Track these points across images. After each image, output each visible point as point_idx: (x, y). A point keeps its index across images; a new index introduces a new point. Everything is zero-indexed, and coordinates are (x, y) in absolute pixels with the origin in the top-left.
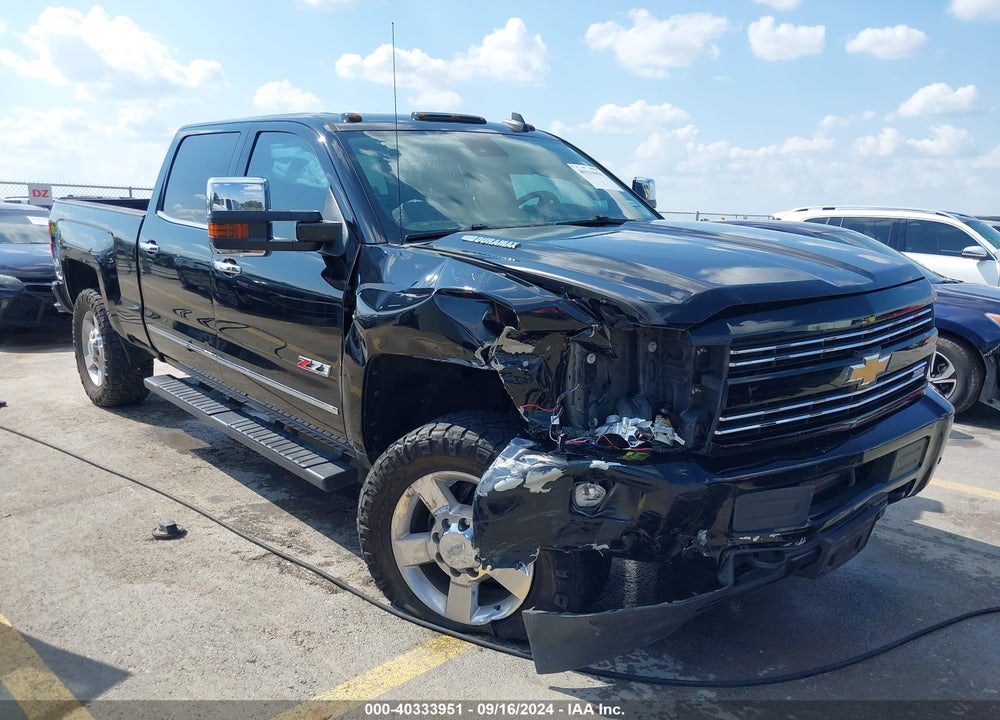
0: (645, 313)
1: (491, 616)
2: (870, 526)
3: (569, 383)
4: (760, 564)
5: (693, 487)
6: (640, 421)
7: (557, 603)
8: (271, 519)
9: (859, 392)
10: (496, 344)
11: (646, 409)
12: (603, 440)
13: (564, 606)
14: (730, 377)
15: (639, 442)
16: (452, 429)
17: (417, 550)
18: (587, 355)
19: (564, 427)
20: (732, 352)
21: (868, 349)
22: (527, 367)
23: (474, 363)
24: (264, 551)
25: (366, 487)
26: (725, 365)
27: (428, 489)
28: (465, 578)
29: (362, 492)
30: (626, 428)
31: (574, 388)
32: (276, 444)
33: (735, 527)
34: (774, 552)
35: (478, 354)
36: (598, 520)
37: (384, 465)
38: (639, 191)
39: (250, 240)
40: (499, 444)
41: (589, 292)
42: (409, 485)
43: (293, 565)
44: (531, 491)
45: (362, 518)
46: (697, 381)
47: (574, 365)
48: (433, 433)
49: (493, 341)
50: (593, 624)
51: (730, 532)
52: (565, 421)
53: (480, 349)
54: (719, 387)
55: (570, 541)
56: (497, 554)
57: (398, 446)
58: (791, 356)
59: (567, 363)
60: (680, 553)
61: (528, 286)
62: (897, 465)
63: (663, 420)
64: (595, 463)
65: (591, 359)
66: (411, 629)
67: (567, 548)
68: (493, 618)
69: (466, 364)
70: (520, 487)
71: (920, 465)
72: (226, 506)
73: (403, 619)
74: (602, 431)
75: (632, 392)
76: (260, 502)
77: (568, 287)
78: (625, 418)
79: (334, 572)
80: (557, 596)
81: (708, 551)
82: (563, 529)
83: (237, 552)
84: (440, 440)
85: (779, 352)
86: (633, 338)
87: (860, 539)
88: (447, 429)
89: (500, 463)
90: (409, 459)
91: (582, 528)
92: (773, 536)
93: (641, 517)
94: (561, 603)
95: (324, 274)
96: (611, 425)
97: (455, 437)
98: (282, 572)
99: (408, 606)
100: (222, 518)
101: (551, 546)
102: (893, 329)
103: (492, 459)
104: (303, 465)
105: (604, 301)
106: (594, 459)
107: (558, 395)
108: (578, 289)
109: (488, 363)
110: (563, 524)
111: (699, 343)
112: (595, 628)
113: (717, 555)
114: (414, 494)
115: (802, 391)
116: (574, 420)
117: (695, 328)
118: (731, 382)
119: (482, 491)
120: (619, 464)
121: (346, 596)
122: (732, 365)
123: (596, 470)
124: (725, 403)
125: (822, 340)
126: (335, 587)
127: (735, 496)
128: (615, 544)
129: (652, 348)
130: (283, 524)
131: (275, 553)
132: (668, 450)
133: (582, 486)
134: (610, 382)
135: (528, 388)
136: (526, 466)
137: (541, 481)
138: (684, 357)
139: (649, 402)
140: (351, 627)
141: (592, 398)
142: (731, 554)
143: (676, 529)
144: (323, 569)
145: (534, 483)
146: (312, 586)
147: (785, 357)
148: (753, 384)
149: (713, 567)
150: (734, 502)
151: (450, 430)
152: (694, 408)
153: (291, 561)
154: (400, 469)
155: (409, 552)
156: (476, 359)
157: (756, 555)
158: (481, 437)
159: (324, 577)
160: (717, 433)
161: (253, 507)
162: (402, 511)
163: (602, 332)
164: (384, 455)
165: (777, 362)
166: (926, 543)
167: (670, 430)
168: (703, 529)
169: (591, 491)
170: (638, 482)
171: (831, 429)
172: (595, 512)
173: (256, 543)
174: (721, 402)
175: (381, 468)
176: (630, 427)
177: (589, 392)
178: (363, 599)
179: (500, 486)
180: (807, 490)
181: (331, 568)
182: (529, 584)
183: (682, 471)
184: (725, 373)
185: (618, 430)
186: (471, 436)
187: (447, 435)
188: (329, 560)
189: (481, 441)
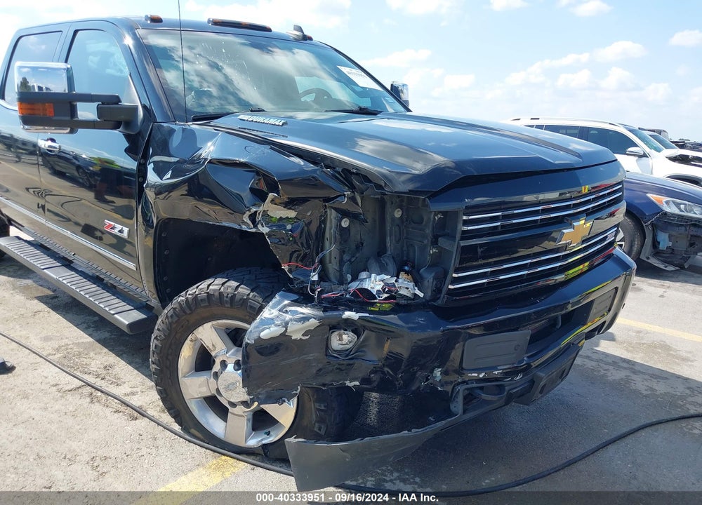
0: (390, 181)
1: (262, 440)
2: (572, 360)
3: (327, 243)
4: (485, 396)
5: (430, 333)
6: (386, 277)
7: (316, 429)
8: (92, 354)
9: (568, 252)
10: (261, 209)
11: (392, 266)
12: (355, 294)
13: (322, 432)
14: (462, 239)
15: (386, 295)
16: (228, 284)
17: (200, 386)
18: (342, 219)
19: (322, 283)
20: (465, 218)
21: (576, 216)
22: (291, 230)
23: (244, 226)
24: (80, 383)
25: (156, 333)
26: (459, 228)
27: (208, 335)
28: (240, 410)
29: (153, 336)
30: (374, 283)
31: (331, 249)
32: (93, 294)
33: (464, 365)
34: (496, 385)
35: (246, 218)
36: (351, 362)
37: (169, 315)
38: (395, 92)
39: (55, 118)
40: (268, 296)
41: (342, 162)
42: (192, 332)
43: (103, 395)
44: (293, 338)
45: (153, 359)
46: (435, 243)
47: (330, 229)
48: (211, 287)
49: (259, 206)
50: (343, 451)
51: (460, 370)
52: (324, 277)
53: (248, 213)
54: (453, 248)
55: (328, 379)
56: (262, 392)
57: (181, 298)
58: (514, 221)
59: (325, 227)
60: (419, 387)
61: (289, 156)
62: (594, 310)
63: (405, 276)
64: (347, 314)
65: (345, 223)
66: (196, 451)
67: (324, 385)
68: (264, 442)
69: (237, 227)
70: (283, 335)
71: (610, 310)
72: (55, 344)
73: (190, 441)
74: (354, 286)
75: (380, 253)
76: (85, 340)
77: (324, 157)
78: (373, 275)
79: (136, 401)
80: (317, 424)
81: (442, 386)
82: (320, 370)
83: (56, 385)
84: (217, 294)
85: (505, 217)
86: (382, 204)
87: (564, 372)
88: (223, 284)
89: (267, 313)
90: (191, 310)
91: (337, 369)
92: (496, 372)
93: (387, 359)
94: (320, 430)
95: (127, 151)
96: (362, 280)
97: (229, 290)
98: (92, 402)
99: (193, 431)
100: (50, 354)
101: (310, 384)
102: (594, 200)
103: (261, 309)
104: (112, 312)
105: (355, 171)
106: (346, 310)
107: (317, 254)
108: (332, 159)
109: (255, 226)
110: (320, 366)
111: (437, 209)
112: (345, 454)
113: (449, 388)
114: (196, 339)
115: (518, 252)
116: (332, 276)
117: (434, 195)
118: (463, 243)
119: (249, 339)
120: (367, 315)
121: (143, 423)
122: (465, 228)
123: (348, 320)
124: (458, 261)
125: (540, 208)
126: (136, 414)
127: (465, 340)
128: (365, 381)
129: (398, 214)
130: (102, 358)
131: (89, 385)
132: (409, 302)
133: (336, 333)
134: (362, 244)
135: (291, 248)
136: (288, 317)
137: (301, 329)
138: (424, 223)
139: (395, 261)
140: (144, 451)
141: (346, 257)
142: (461, 388)
143: (416, 368)
144: (127, 399)
145: (295, 331)
146: (116, 414)
147: (509, 222)
148: (481, 245)
149: (447, 398)
150: (464, 346)
151: (225, 285)
152: (433, 265)
153: (102, 392)
154: (183, 318)
155: (194, 387)
156: (244, 223)
157: (481, 388)
158: (252, 291)
159: (128, 406)
160: (450, 287)
161: (78, 344)
162: (187, 354)
163: (353, 199)
164: (170, 307)
165: (502, 226)
166: (607, 367)
167: (411, 285)
168: (439, 367)
169: (345, 337)
170: (384, 330)
171: (542, 283)
172: (347, 355)
173: (74, 377)
174: (454, 261)
175: (167, 317)
176: (378, 283)
177: (344, 252)
178: (158, 424)
179: (265, 334)
180: (524, 334)
181: (135, 398)
182: (293, 415)
183: (421, 320)
184: (458, 236)
185: (367, 285)
186: (244, 290)
187: (222, 290)
188: (134, 390)
189: (252, 294)
